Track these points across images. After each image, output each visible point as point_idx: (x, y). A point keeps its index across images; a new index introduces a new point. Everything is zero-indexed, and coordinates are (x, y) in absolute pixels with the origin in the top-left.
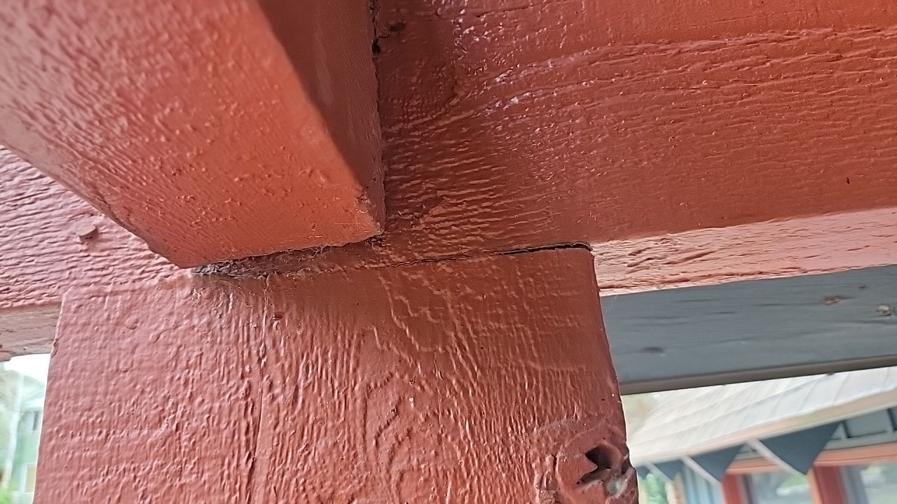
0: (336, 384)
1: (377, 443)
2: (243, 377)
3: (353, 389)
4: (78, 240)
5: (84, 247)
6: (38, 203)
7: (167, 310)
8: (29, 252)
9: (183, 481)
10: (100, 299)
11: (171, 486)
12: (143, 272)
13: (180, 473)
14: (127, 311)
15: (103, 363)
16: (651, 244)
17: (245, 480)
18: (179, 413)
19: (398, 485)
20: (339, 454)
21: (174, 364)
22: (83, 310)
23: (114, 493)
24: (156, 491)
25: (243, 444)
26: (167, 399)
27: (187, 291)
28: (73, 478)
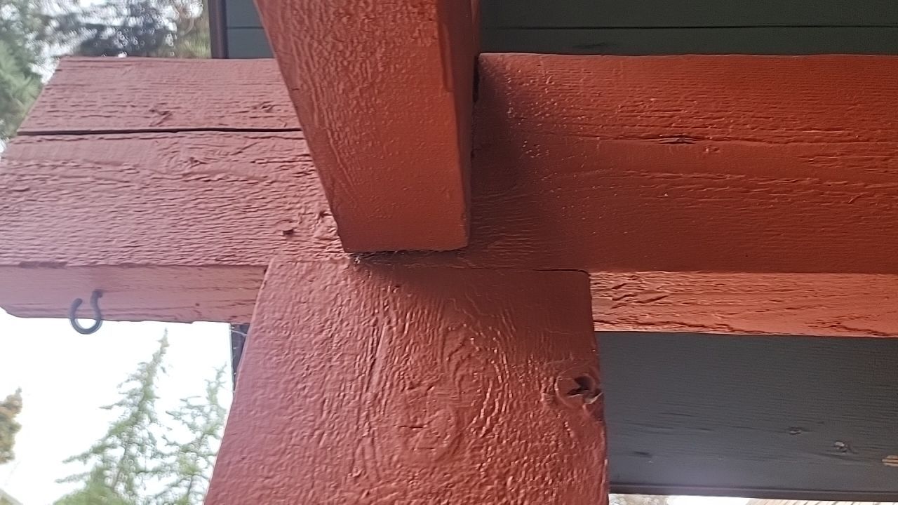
0: (428, 325)
1: (449, 360)
2: (373, 315)
3: (438, 330)
4: (282, 234)
5: (284, 238)
6: (259, 212)
7: (332, 274)
8: (250, 237)
9: (332, 364)
10: (294, 264)
11: (324, 366)
12: (318, 255)
13: (330, 360)
14: (308, 272)
15: (291, 297)
16: (627, 280)
17: (369, 369)
18: (333, 328)
19: (460, 382)
20: (426, 361)
21: (333, 303)
22: (284, 268)
23: (290, 365)
24: (315, 367)
25: (370, 349)
26: (327, 320)
27: (346, 266)
28: (267, 354)
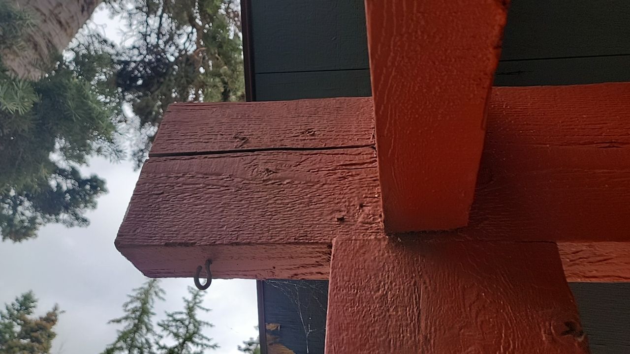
0: (450, 284)
1: (470, 309)
2: (412, 278)
3: (458, 287)
4: (336, 220)
5: (338, 223)
6: (318, 205)
7: (378, 249)
8: (315, 223)
9: (390, 313)
10: (350, 242)
11: (385, 315)
12: (364, 235)
13: (388, 310)
14: (361, 247)
15: (353, 265)
16: (584, 248)
17: (417, 317)
18: (386, 287)
19: (481, 326)
20: (454, 311)
21: (383, 269)
22: (343, 245)
23: (362, 314)
24: (379, 315)
25: (415, 303)
26: (380, 282)
27: (386, 243)
28: (344, 306)
